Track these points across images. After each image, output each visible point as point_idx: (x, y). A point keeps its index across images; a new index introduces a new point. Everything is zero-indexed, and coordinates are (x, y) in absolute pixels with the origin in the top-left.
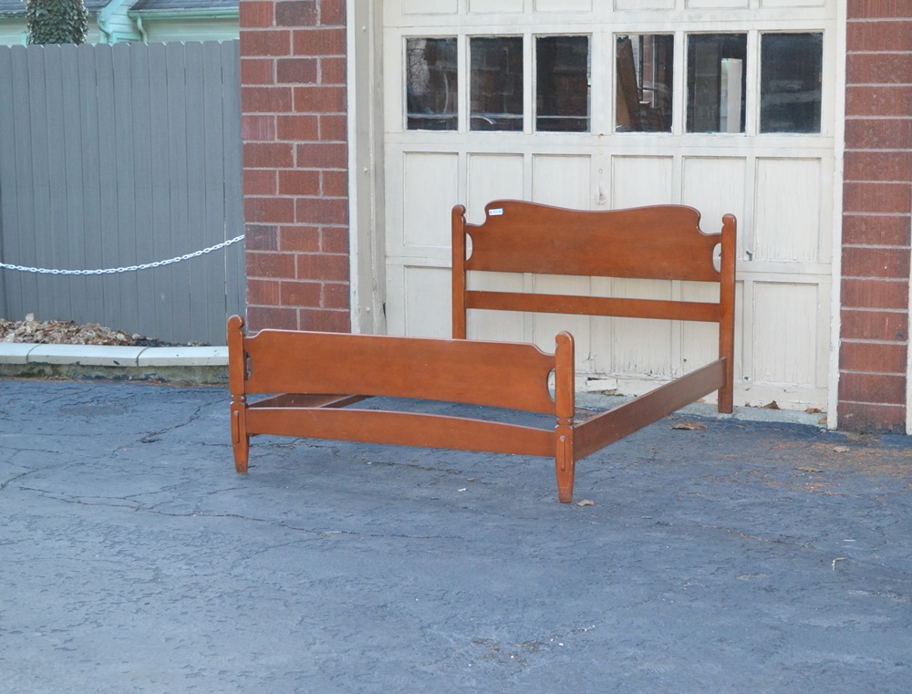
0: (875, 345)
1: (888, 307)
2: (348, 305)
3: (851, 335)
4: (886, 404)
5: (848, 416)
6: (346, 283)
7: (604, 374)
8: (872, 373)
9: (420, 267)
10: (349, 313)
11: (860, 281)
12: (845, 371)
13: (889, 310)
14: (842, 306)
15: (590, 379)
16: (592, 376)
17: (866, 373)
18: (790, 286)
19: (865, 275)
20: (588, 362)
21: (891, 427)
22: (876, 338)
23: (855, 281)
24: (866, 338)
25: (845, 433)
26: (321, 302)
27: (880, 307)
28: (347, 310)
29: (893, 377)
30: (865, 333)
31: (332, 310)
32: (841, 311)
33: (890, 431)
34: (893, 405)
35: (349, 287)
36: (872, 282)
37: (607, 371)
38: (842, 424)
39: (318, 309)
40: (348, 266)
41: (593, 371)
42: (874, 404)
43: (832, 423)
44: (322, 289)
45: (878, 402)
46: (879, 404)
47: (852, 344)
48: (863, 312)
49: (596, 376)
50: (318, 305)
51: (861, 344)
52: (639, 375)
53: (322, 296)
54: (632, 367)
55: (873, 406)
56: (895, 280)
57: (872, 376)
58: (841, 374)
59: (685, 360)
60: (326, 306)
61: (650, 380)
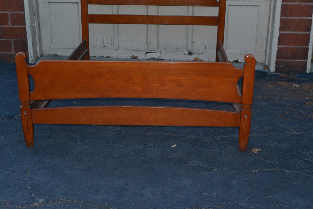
0: (295, 34)
1: (303, 16)
2: (25, 24)
3: (285, 30)
4: (299, 60)
5: (281, 66)
6: (22, 13)
7: (154, 50)
8: (293, 47)
9: (57, 3)
10: (25, 28)
11: (291, 4)
12: (280, 46)
13: (303, 18)
14: (281, 16)
15: (147, 53)
16: (148, 52)
17: (290, 47)
18: (245, 7)
19: (293, 2)
20: (146, 45)
21: (300, 70)
22: (297, 31)
23: (288, 5)
24: (292, 31)
25: (278, 74)
26: (9, 23)
27: (299, 17)
28: (24, 26)
29: (303, 48)
30: (291, 29)
31: (16, 26)
32: (280, 19)
33: (300, 72)
34: (302, 60)
35: (24, 15)
36: (297, 5)
37: (156, 49)
38: (277, 69)
39: (7, 26)
40: (23, 4)
41: (149, 49)
42: (293, 60)
43: (273, 69)
44: (9, 16)
45: (295, 59)
46: (296, 60)
47: (284, 34)
48: (291, 19)
49: (150, 51)
50: (8, 24)
51: (289, 34)
52: (171, 50)
53: (10, 20)
54: (168, 46)
55: (293, 61)
56: (307, 4)
57: (293, 48)
58: (278, 48)
59: (193, 42)
60: (12, 25)
61: (177, 52)
